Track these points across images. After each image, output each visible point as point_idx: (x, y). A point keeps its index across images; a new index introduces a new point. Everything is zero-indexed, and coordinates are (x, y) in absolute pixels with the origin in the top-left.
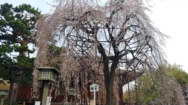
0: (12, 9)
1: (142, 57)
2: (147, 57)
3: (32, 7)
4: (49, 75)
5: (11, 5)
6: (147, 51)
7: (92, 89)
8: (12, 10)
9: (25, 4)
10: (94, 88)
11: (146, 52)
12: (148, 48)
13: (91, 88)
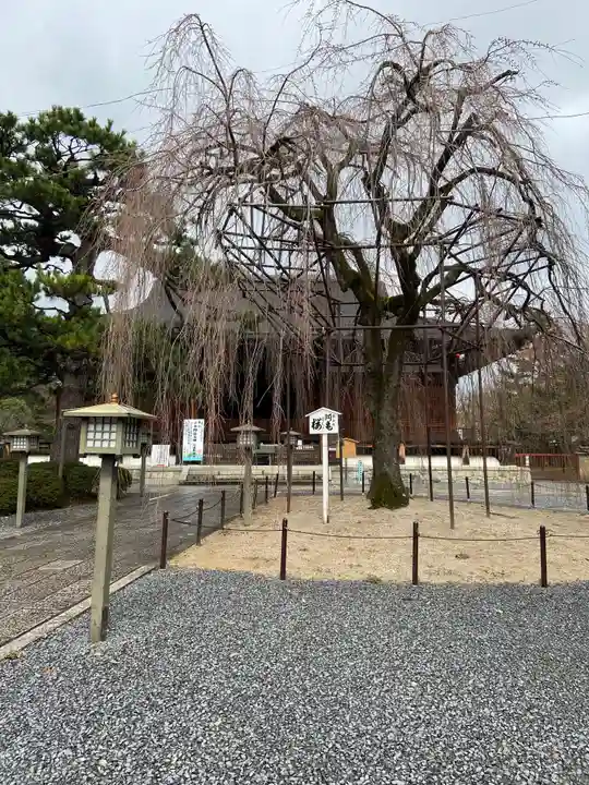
0: (18, 131)
1: (512, 291)
2: (530, 292)
3: (88, 119)
4: (114, 436)
5: (10, 114)
6: (530, 271)
7: (318, 424)
8: (19, 135)
9: (60, 109)
10: (323, 423)
11: (526, 274)
12: (537, 259)
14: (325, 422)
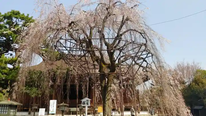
3: (22, 13)
4: (7, 110)
7: (84, 103)
10: (86, 103)
11: (145, 58)
12: (148, 54)
13: (82, 102)
14: (86, 102)
